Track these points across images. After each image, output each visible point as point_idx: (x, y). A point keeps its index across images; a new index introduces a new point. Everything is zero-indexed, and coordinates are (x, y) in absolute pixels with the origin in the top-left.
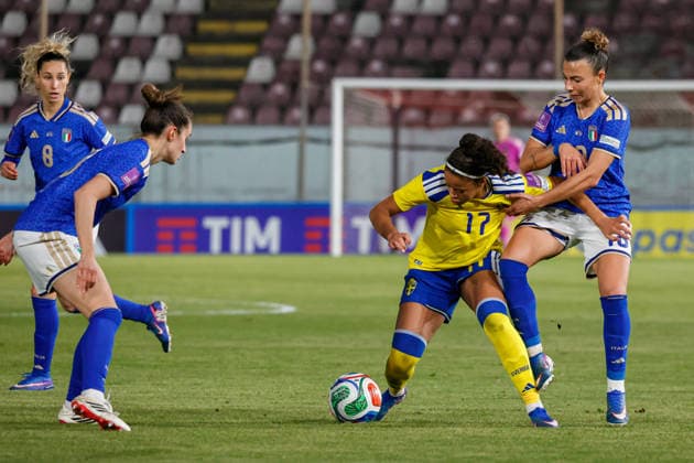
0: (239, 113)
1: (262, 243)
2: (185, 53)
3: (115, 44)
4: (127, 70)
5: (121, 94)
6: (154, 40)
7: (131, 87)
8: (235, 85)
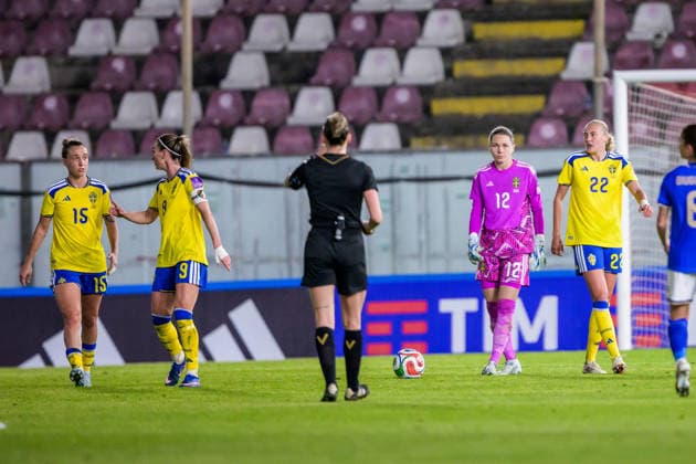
0: (548, 130)
1: (531, 336)
2: (469, 38)
3: (359, 24)
4: (376, 67)
5: (364, 104)
6: (422, 17)
7: (381, 93)
8: (543, 86)
